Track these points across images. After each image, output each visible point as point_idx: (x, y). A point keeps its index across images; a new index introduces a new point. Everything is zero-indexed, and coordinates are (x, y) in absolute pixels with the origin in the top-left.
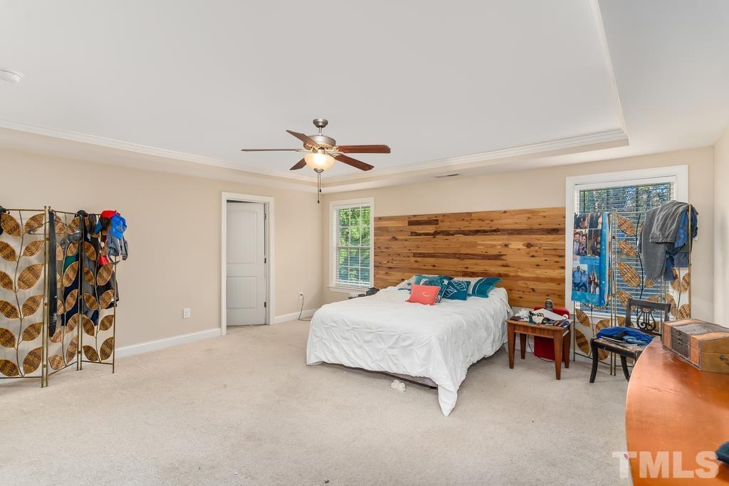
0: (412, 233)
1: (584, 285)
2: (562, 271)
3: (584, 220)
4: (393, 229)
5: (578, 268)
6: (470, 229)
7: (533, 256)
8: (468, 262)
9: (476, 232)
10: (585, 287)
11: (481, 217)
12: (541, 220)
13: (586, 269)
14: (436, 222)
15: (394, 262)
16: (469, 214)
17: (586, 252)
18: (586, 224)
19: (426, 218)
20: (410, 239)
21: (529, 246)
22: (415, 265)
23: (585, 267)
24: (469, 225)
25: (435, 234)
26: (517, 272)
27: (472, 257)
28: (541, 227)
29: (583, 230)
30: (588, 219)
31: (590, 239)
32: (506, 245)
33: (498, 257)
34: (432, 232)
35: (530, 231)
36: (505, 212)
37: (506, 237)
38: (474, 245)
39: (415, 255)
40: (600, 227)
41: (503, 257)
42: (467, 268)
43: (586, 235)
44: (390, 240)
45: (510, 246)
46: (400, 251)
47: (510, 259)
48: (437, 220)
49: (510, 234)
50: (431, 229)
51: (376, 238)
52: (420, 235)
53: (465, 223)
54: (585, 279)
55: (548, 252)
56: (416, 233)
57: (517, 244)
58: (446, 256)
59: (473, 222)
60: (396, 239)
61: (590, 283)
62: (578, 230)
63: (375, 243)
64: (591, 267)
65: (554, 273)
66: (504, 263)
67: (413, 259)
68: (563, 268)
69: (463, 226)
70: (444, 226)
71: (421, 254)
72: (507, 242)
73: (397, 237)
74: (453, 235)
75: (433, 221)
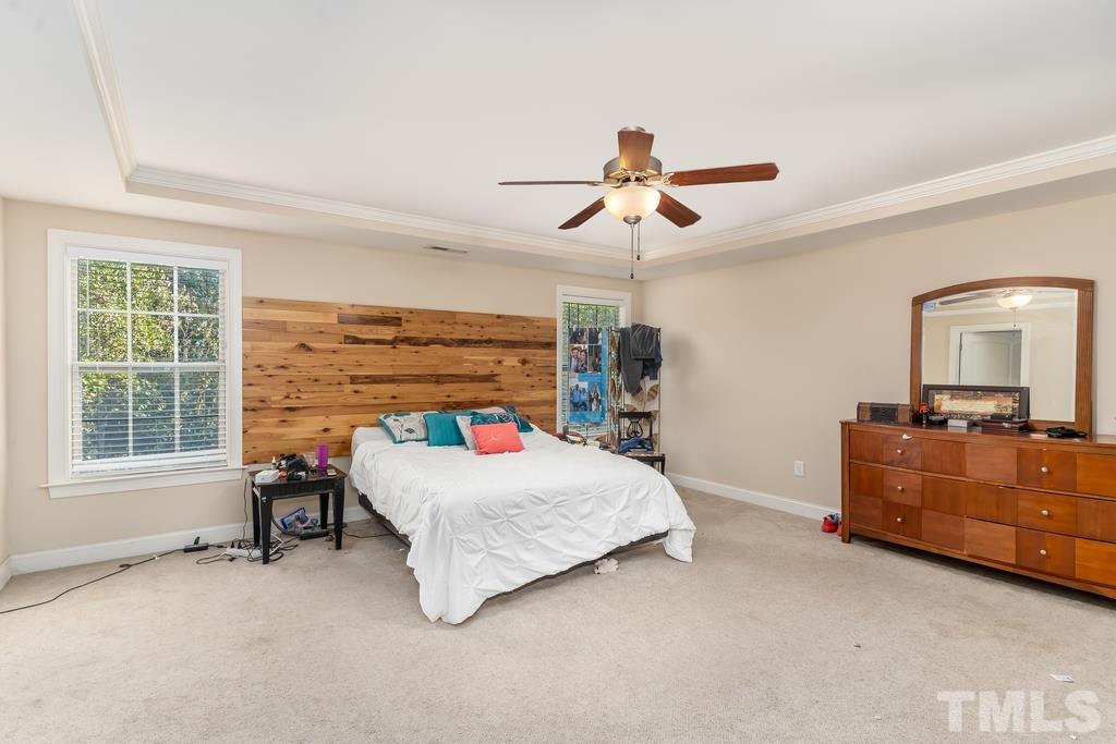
0: (347, 337)
1: (584, 404)
2: (552, 391)
3: (582, 335)
4: (300, 328)
5: (577, 386)
6: (453, 337)
7: (528, 376)
8: (448, 387)
9: (463, 343)
10: (586, 406)
11: (468, 320)
12: (537, 332)
13: (586, 387)
14: (397, 321)
15: (304, 396)
16: (453, 314)
17: (585, 369)
18: (585, 339)
19: (376, 313)
20: (342, 350)
21: (524, 362)
22: (355, 400)
23: (584, 385)
24: (452, 331)
25: (394, 343)
26: (512, 396)
27: (454, 379)
28: (536, 339)
29: (582, 346)
30: (587, 333)
31: (591, 354)
32: (500, 362)
33: (490, 378)
34: (390, 338)
35: (525, 344)
36: (499, 317)
37: (499, 350)
38: (459, 361)
39: (354, 380)
40: (600, 343)
41: (497, 378)
42: (449, 396)
43: (585, 351)
44: (291, 351)
45: (505, 364)
46: (315, 373)
47: (505, 380)
48: (400, 319)
49: (504, 347)
50: (387, 333)
51: (249, 345)
52: (364, 342)
53: (447, 328)
54: (584, 397)
55: (542, 370)
56: (355, 338)
57: (511, 360)
58: (417, 379)
59: (457, 327)
60: (309, 349)
61: (591, 401)
62: (576, 345)
63: (245, 356)
64: (591, 385)
65: (545, 395)
66: (497, 385)
67: (349, 388)
68: (555, 387)
69: (446, 332)
70: (411, 330)
71: (367, 377)
72: (500, 358)
73: (310, 345)
74: (426, 344)
75: (390, 319)
